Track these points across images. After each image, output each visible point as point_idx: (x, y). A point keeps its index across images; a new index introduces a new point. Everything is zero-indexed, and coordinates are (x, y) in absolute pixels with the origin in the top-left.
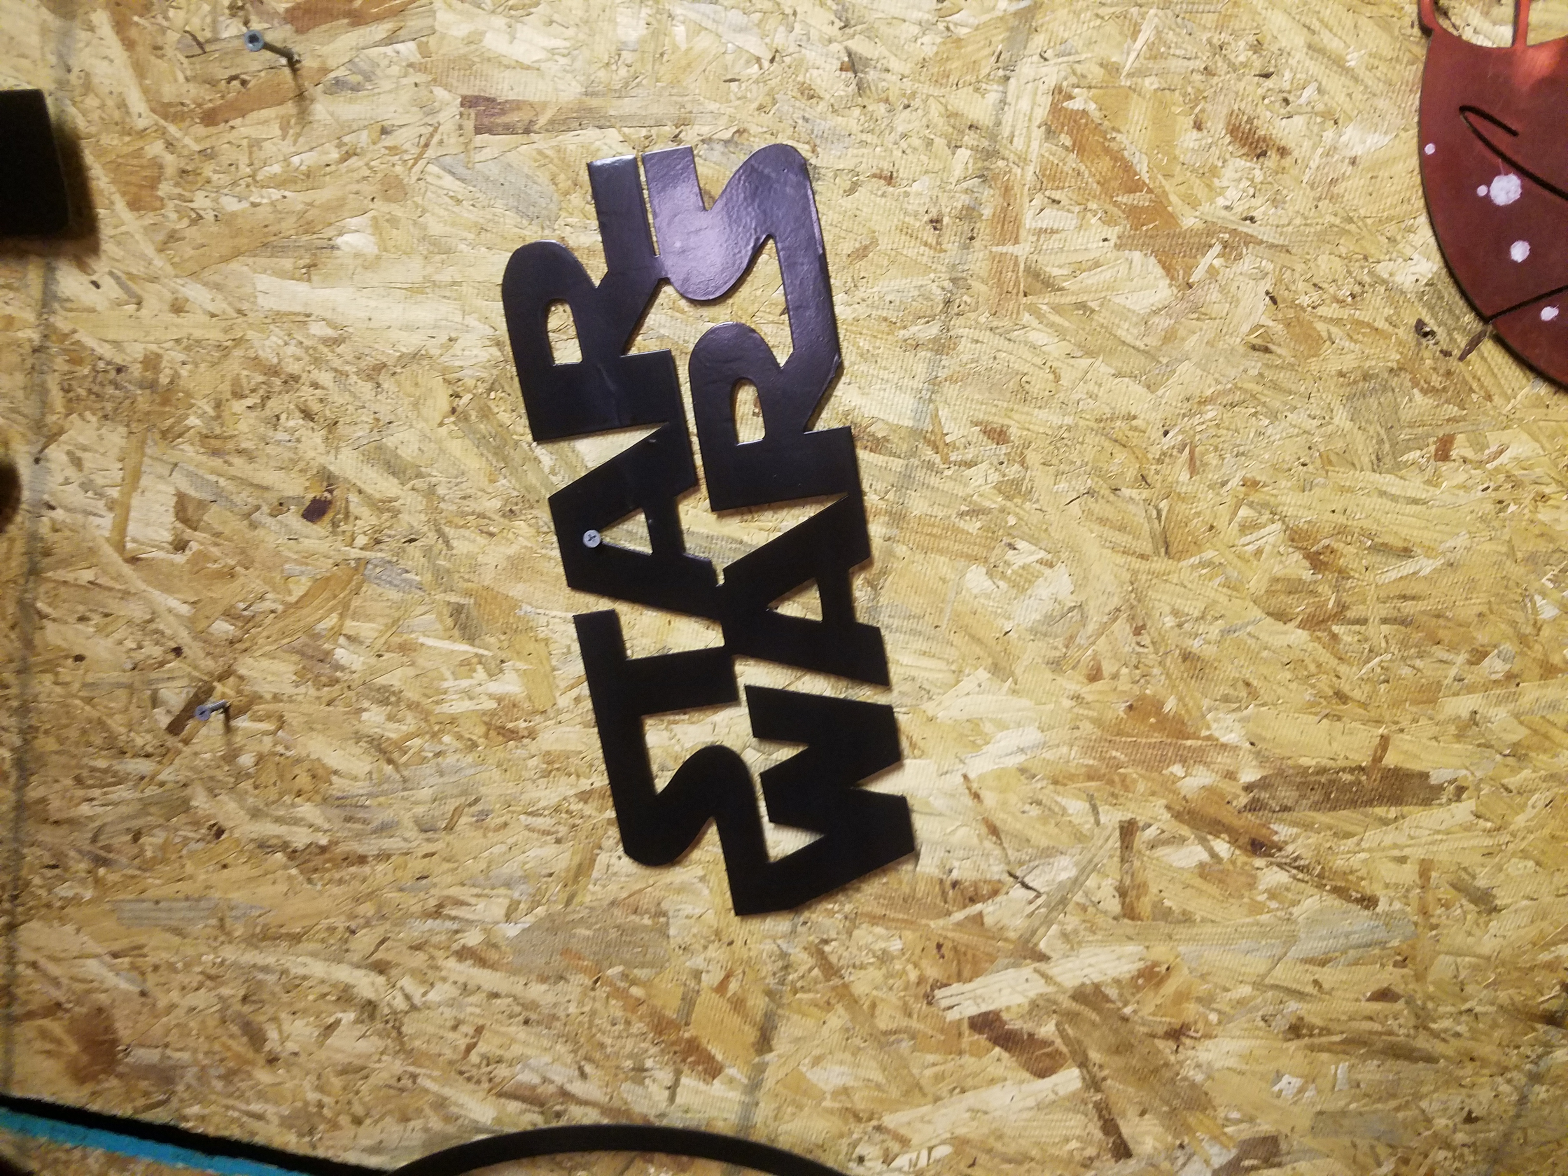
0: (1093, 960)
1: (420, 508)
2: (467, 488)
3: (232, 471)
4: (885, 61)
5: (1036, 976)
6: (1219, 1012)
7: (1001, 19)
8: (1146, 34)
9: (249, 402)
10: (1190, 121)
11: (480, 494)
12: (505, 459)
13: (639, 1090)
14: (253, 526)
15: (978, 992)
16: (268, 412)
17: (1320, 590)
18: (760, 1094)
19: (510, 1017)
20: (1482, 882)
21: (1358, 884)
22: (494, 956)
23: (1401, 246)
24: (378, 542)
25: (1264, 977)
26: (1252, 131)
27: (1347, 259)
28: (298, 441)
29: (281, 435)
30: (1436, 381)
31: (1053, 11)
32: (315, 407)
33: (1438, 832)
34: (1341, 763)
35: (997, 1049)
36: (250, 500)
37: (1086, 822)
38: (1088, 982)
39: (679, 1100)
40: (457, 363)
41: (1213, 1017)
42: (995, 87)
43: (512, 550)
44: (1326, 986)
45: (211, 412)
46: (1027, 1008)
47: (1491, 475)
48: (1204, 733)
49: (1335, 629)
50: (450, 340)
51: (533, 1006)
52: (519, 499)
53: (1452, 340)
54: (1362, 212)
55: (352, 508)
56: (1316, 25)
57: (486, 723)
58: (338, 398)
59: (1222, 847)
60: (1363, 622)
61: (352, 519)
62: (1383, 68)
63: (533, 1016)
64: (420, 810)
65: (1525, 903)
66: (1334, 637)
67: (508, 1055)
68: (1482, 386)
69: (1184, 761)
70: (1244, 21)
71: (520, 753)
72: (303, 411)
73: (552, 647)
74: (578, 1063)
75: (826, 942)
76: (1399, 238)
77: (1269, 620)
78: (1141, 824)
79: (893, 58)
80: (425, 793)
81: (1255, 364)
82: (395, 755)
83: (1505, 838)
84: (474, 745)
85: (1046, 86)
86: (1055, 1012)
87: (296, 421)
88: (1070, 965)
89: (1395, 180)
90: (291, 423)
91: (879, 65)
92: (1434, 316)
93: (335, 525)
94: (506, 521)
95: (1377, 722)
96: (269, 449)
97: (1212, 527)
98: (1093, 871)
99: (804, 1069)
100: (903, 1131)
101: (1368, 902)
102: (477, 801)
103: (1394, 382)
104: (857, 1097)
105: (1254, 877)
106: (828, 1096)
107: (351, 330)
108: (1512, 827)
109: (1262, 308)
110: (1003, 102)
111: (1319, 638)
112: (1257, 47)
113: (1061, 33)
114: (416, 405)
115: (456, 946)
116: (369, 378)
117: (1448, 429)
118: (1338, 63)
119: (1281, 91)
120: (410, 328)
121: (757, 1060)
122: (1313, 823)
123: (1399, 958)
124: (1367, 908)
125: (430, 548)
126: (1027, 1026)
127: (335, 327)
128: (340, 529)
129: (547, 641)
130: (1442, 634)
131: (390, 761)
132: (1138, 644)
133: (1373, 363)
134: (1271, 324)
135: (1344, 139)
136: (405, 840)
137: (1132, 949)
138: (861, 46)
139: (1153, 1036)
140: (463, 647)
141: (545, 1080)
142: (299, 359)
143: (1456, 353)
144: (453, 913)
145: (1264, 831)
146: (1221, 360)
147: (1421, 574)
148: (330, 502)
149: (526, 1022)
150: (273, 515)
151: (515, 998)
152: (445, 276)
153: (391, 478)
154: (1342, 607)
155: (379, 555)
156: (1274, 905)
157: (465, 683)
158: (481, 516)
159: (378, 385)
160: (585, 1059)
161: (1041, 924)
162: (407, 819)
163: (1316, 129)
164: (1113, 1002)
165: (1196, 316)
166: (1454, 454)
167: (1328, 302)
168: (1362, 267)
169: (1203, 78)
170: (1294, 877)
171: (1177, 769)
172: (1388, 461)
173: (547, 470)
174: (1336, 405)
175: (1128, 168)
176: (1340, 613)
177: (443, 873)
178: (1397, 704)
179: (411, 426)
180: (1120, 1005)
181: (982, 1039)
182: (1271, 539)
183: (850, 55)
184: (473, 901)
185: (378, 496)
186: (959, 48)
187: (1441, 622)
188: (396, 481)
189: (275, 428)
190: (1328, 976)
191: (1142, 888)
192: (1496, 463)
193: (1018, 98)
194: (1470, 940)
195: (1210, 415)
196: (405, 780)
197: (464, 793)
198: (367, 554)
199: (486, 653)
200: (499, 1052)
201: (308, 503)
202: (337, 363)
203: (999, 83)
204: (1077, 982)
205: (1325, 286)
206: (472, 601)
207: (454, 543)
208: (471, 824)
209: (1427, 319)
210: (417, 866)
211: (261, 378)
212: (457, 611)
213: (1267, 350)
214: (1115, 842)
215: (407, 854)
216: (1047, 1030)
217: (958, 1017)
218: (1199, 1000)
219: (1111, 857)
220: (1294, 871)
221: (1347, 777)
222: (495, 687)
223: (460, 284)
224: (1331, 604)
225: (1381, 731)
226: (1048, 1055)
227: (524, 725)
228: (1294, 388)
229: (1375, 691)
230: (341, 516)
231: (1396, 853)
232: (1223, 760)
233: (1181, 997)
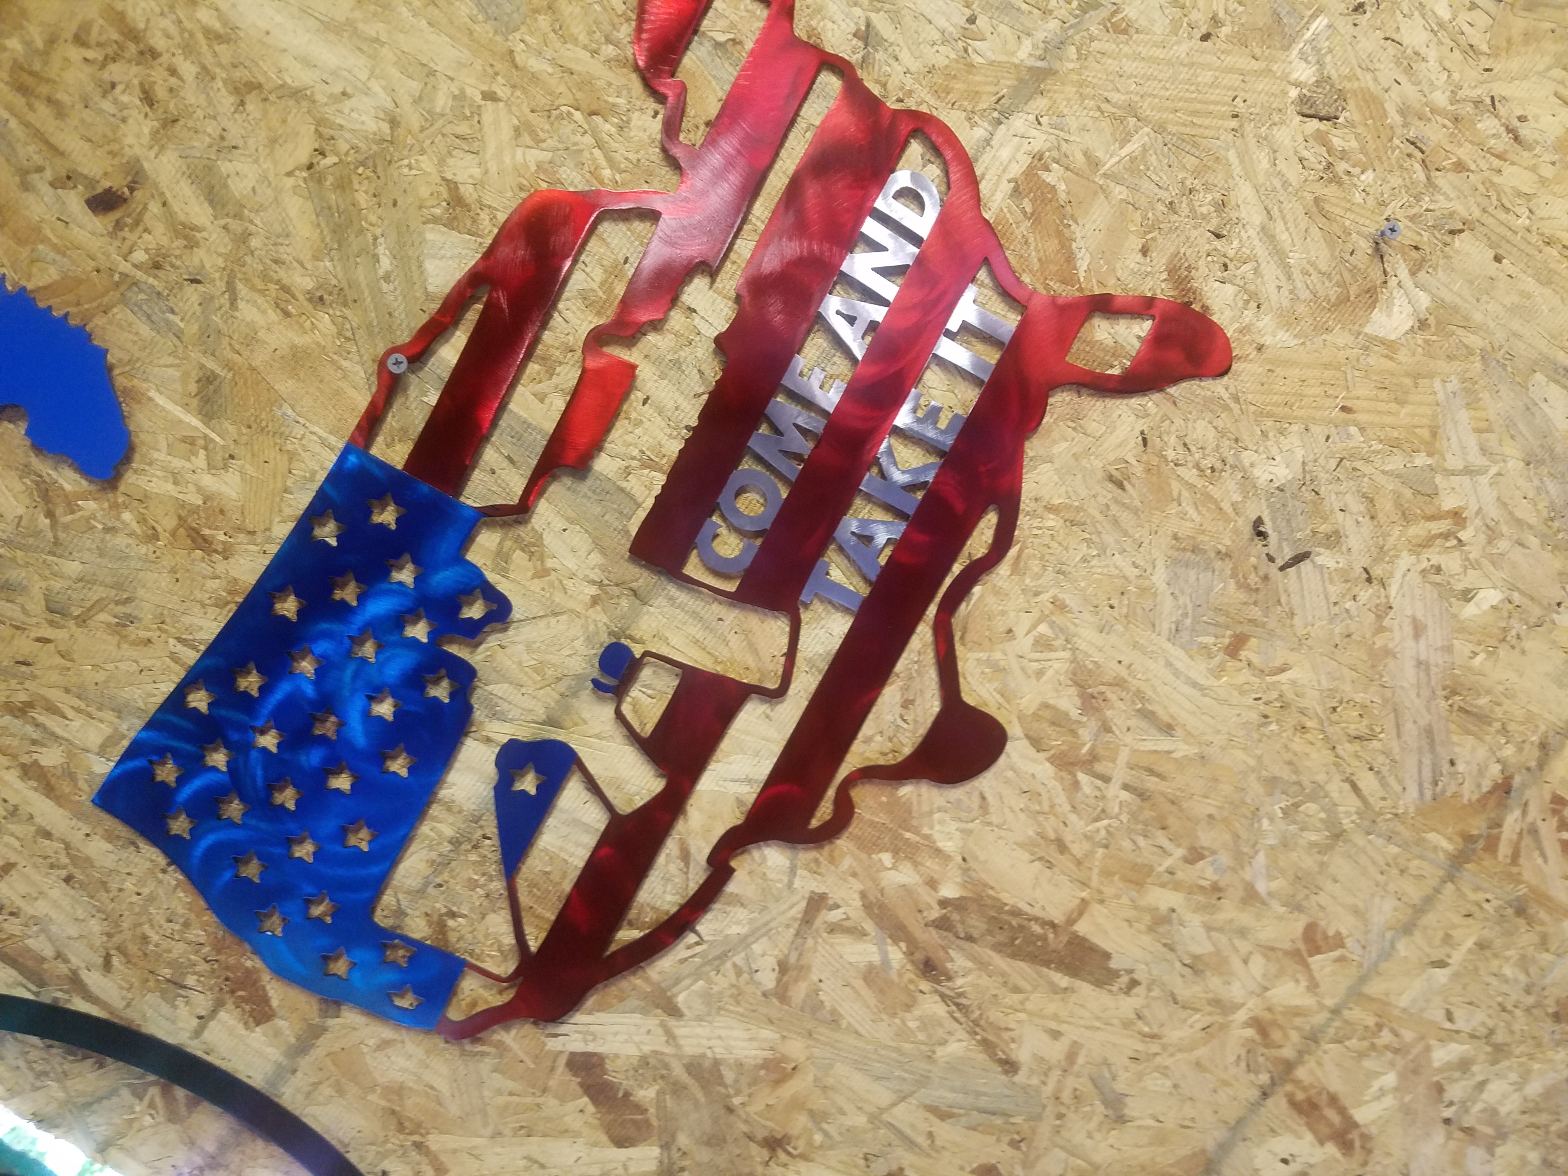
0: (723, 1033)
1: (222, 250)
2: (285, 253)
3: (31, 117)
4: (897, 49)
5: (660, 1031)
6: (826, 1134)
7: (1016, 66)
8: (1133, 147)
9: (91, 54)
10: (1138, 243)
11: (295, 264)
12: (341, 244)
13: (165, 1008)
14: (26, 187)
15: (592, 1028)
16: (106, 76)
17: (1081, 731)
18: (304, 1063)
19: (52, 866)
20: (1120, 1086)
21: (1007, 1043)
22: (66, 787)
23: (1269, 443)
24: (157, 266)
25: (882, 1110)
26: (1188, 279)
27: (1222, 433)
28: (124, 120)
29: (107, 105)
30: (1253, 579)
31: (1063, 84)
32: (161, 93)
33: (1098, 1018)
34: (1036, 911)
35: (586, 1099)
36: (35, 157)
37: (780, 881)
38: (709, 1054)
39: (206, 1035)
40: (338, 121)
41: (818, 1138)
42: (986, 125)
43: (301, 340)
44: (938, 1143)
45: (39, 44)
46: (635, 1062)
47: (1269, 688)
48: (926, 831)
49: (1082, 777)
50: (344, 94)
51: (86, 862)
52: (336, 290)
53: (1280, 548)
54: (1250, 397)
55: (147, 218)
56: (1275, 212)
57: (180, 517)
58: (191, 95)
59: (896, 955)
60: (1106, 779)
61: (140, 228)
62: (1315, 277)
63: (79, 875)
64: (57, 585)
65: (1151, 1122)
66: (1076, 784)
67: (28, 909)
68: (1289, 603)
69: (896, 852)
70: (1218, 179)
71: (204, 568)
72: (145, 92)
73: (295, 464)
74: (107, 949)
75: (453, 915)
76: (1271, 435)
77: (1025, 742)
78: (831, 902)
79: (905, 50)
80: (73, 568)
81: (1107, 493)
82: (59, 511)
83: (1155, 1048)
84: (156, 537)
85: (1029, 148)
86: (662, 1077)
87: (131, 99)
88: (699, 1031)
89: (1287, 382)
90: (125, 98)
91: (890, 50)
92: (1274, 520)
93: (119, 225)
94: (310, 307)
95: (1083, 884)
96: (87, 114)
97: (1010, 631)
98: (765, 934)
99: (365, 1050)
100: (443, 1158)
101: (1010, 1066)
102: (128, 601)
103: (1218, 564)
104: (409, 1103)
105: (914, 1000)
106: (379, 1090)
107: (242, 34)
108: (1164, 1040)
109: (1132, 444)
110: (988, 142)
111: (1062, 778)
112: (1221, 205)
113: (1062, 107)
114: (273, 141)
115: (25, 759)
116: (236, 91)
117: (1246, 629)
118: (1280, 255)
119: (1224, 256)
120: (307, 62)
121: (317, 1020)
122: (989, 964)
123: (1017, 1137)
124: (1006, 1072)
125: (212, 298)
126: (627, 1084)
127: (225, 24)
128: (120, 234)
129: (292, 456)
130: (1172, 821)
131: (50, 514)
132: (901, 717)
133: (1207, 539)
134: (1134, 463)
135: (1260, 324)
136: (24, 610)
137: (768, 1034)
138: (881, 23)
139: (750, 1138)
140: (194, 421)
141: (59, 956)
142: (168, 36)
143: (1280, 562)
144: (41, 719)
145: (941, 954)
146: (1079, 476)
147: (1174, 755)
148: (125, 200)
149: (68, 880)
150: (52, 185)
151: (67, 846)
152: (372, 29)
153: (206, 205)
154: (1094, 757)
155: (151, 280)
156: (921, 1036)
157: (177, 463)
158: (285, 289)
159: (242, 103)
160: (118, 949)
161: (690, 975)
162: (37, 587)
163: (1240, 304)
164: (726, 1086)
165: (1073, 425)
166: (1243, 654)
167: (1190, 465)
168: (1231, 448)
169: (1165, 210)
170: (951, 1014)
171: (886, 858)
172: (1185, 635)
173: (381, 273)
174: (1160, 564)
175: (1070, 258)
176: (1089, 763)
177: (50, 668)
178: (1107, 873)
179: (256, 161)
180: (731, 1091)
181: (574, 1082)
182: (1057, 665)
183: (868, 25)
184: (70, 714)
185: (182, 217)
186: (969, 72)
187: (1174, 808)
188: (210, 210)
189: (104, 94)
190: (945, 1131)
191: (803, 970)
192: (1275, 678)
193: (1001, 145)
194: (1089, 1143)
195: (1050, 523)
196: (57, 543)
197: (118, 586)
198: (139, 275)
199: (218, 439)
200: (19, 902)
201: (99, 190)
202: (209, 60)
203: (990, 123)
204: (698, 1051)
205: (1193, 449)
206: (230, 376)
207: (241, 305)
208: (109, 625)
209: (1266, 519)
210: (24, 646)
211: (115, 36)
212: (208, 380)
213: (1121, 486)
214: (798, 910)
215: (17, 628)
216: (646, 1094)
217: (559, 1048)
218: (812, 1114)
219: (788, 926)
220: (954, 1008)
221: (1037, 929)
222: (208, 481)
223: (383, 44)
224: (1085, 750)
225: (1084, 894)
226: (635, 1123)
227: (222, 538)
228: (1131, 531)
229: (1092, 852)
230: (129, 221)
231: (1053, 1025)
232: (931, 865)
233: (797, 1104)
